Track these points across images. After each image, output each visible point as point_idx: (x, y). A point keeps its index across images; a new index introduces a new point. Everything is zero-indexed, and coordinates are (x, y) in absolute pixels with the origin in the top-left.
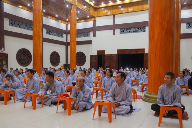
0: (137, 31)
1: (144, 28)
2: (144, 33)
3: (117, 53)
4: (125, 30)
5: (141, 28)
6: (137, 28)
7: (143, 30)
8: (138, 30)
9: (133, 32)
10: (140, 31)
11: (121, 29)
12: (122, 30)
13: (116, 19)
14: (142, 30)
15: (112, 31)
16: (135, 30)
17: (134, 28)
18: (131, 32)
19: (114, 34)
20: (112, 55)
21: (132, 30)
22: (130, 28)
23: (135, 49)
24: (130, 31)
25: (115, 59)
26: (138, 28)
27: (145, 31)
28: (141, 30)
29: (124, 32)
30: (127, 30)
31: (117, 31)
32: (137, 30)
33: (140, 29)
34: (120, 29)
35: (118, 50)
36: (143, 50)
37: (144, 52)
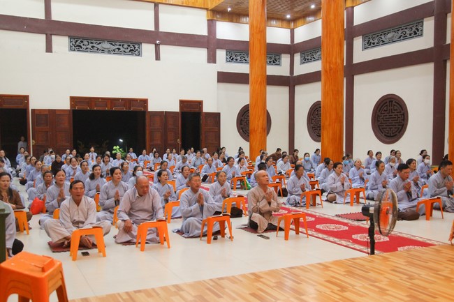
0: (118, 52)
1: (136, 46)
2: (136, 57)
3: (71, 105)
4: (85, 42)
5: (129, 46)
6: (118, 44)
7: (134, 50)
8: (122, 49)
9: (109, 52)
10: (126, 50)
11: (71, 38)
12: (74, 41)
13: (54, 6)
14: (131, 50)
15: (43, 37)
16: (115, 47)
17: (112, 42)
18: (103, 51)
19: (49, 49)
20: (55, 110)
21: (106, 45)
22: (100, 41)
23: (123, 99)
24: (99, 46)
25: (66, 124)
26: (122, 43)
27: (139, 55)
28: (129, 49)
29: (80, 46)
30: (91, 45)
31: (61, 42)
32: (119, 49)
33: (126, 46)
34: (69, 36)
35: (72, 99)
36: (145, 102)
37: (146, 107)
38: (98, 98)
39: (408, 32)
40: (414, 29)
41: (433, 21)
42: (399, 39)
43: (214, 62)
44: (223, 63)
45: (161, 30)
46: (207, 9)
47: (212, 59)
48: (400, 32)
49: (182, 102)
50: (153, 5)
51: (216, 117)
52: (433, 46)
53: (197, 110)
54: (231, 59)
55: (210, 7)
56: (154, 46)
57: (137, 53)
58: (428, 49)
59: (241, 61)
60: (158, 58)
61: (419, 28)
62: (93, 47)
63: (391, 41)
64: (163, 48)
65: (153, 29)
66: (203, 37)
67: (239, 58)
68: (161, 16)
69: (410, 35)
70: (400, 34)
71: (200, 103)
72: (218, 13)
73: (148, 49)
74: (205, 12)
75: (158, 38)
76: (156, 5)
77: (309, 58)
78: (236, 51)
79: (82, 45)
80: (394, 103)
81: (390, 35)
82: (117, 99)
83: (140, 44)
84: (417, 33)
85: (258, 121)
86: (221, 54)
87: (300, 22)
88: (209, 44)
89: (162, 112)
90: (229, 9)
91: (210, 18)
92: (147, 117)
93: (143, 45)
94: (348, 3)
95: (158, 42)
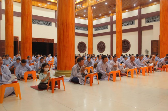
0: (44, 24)
4: (35, 21)
6: (45, 22)
7: (49, 24)
8: (46, 24)
9: (42, 24)
14: (48, 24)
16: (44, 23)
17: (43, 21)
18: (40, 24)
21: (41, 22)
22: (39, 21)
23: (47, 39)
24: (39, 22)
26: (46, 22)
30: (36, 22)
33: (47, 23)
36: (53, 40)
37: (54, 42)
38: (40, 38)
39: (130, 23)
40: (132, 22)
41: (138, 21)
52: (138, 27)
56: (55, 23)
58: (136, 28)
59: (79, 29)
60: (56, 27)
61: (133, 22)
62: (37, 22)
65: (55, 18)
67: (78, 28)
70: (127, 24)
76: (56, 11)
77: (98, 29)
78: (77, 26)
79: (34, 22)
80: (126, 42)
81: (124, 24)
82: (45, 39)
84: (133, 23)
85: (91, 46)
87: (94, 19)
90: (77, 14)
92: (54, 45)
93: (52, 23)
94: (111, 15)
95: (56, 22)
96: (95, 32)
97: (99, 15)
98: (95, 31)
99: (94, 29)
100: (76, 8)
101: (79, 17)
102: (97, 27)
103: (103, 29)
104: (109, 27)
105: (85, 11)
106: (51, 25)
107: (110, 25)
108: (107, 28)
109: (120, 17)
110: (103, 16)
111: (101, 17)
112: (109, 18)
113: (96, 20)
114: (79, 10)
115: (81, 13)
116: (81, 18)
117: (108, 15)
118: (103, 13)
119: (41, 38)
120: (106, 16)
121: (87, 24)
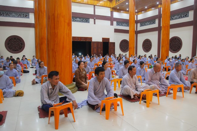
0: (82, 21)
1: (88, 20)
2: (88, 23)
6: (82, 19)
8: (83, 21)
9: (79, 21)
14: (86, 21)
16: (81, 20)
17: (80, 18)
21: (78, 19)
22: (76, 18)
23: (84, 37)
24: (76, 20)
26: (83, 18)
30: (73, 19)
33: (84, 19)
36: (91, 38)
37: (91, 40)
39: (183, 16)
40: (185, 15)
41: (193, 12)
42: (179, 18)
43: (113, 25)
44: (115, 26)
45: (96, 14)
46: (110, 8)
47: (112, 24)
48: (179, 16)
49: (103, 39)
50: (93, 6)
51: (114, 44)
52: (193, 20)
53: (108, 41)
54: (118, 24)
55: (112, 7)
56: (93, 19)
57: (88, 22)
58: (191, 21)
59: (121, 25)
60: (95, 23)
61: (187, 14)
63: (176, 19)
64: (96, 20)
65: (93, 14)
66: (109, 17)
68: (96, 9)
69: (184, 16)
71: (109, 39)
72: (114, 9)
73: (91, 21)
74: (110, 9)
75: (95, 17)
76: (94, 6)
77: (143, 25)
78: (119, 22)
80: (176, 39)
81: (175, 17)
82: (82, 37)
83: (89, 19)
84: (186, 16)
86: (115, 23)
87: (140, 13)
88: (111, 19)
89: (97, 42)
90: (118, 8)
91: (111, 11)
92: (92, 43)
93: (90, 19)
94: (159, 6)
95: (95, 18)
96: (140, 28)
97: (145, 7)
98: (140, 26)
99: (139, 25)
100: (117, 1)
101: (122, 12)
102: (143, 22)
103: (150, 24)
104: (157, 21)
105: (127, 4)
106: (89, 22)
107: (158, 19)
108: (154, 23)
109: (167, 7)
110: (149, 8)
111: (148, 10)
112: (157, 10)
113: (142, 13)
114: (120, 3)
115: (123, 7)
116: (124, 12)
117: (155, 6)
118: (149, 5)
119: (77, 37)
120: (153, 9)
121: (129, 19)
